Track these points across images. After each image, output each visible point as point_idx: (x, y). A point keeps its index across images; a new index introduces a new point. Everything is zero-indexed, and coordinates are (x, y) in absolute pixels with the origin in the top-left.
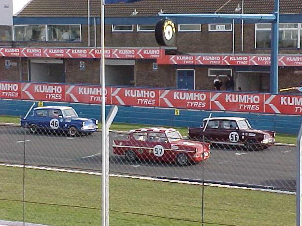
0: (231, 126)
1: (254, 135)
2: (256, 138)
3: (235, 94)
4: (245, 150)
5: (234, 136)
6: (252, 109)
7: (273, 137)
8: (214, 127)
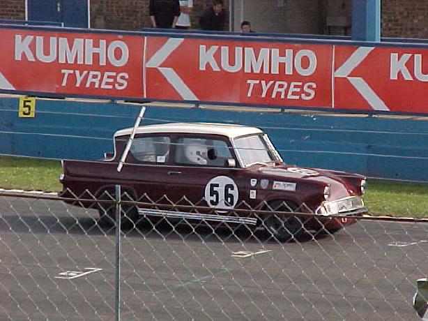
0: (211, 155)
1: (291, 187)
2: (297, 197)
3: (232, 43)
4: (264, 236)
5: (221, 190)
6: (290, 96)
7: (359, 192)
8: (152, 159)
